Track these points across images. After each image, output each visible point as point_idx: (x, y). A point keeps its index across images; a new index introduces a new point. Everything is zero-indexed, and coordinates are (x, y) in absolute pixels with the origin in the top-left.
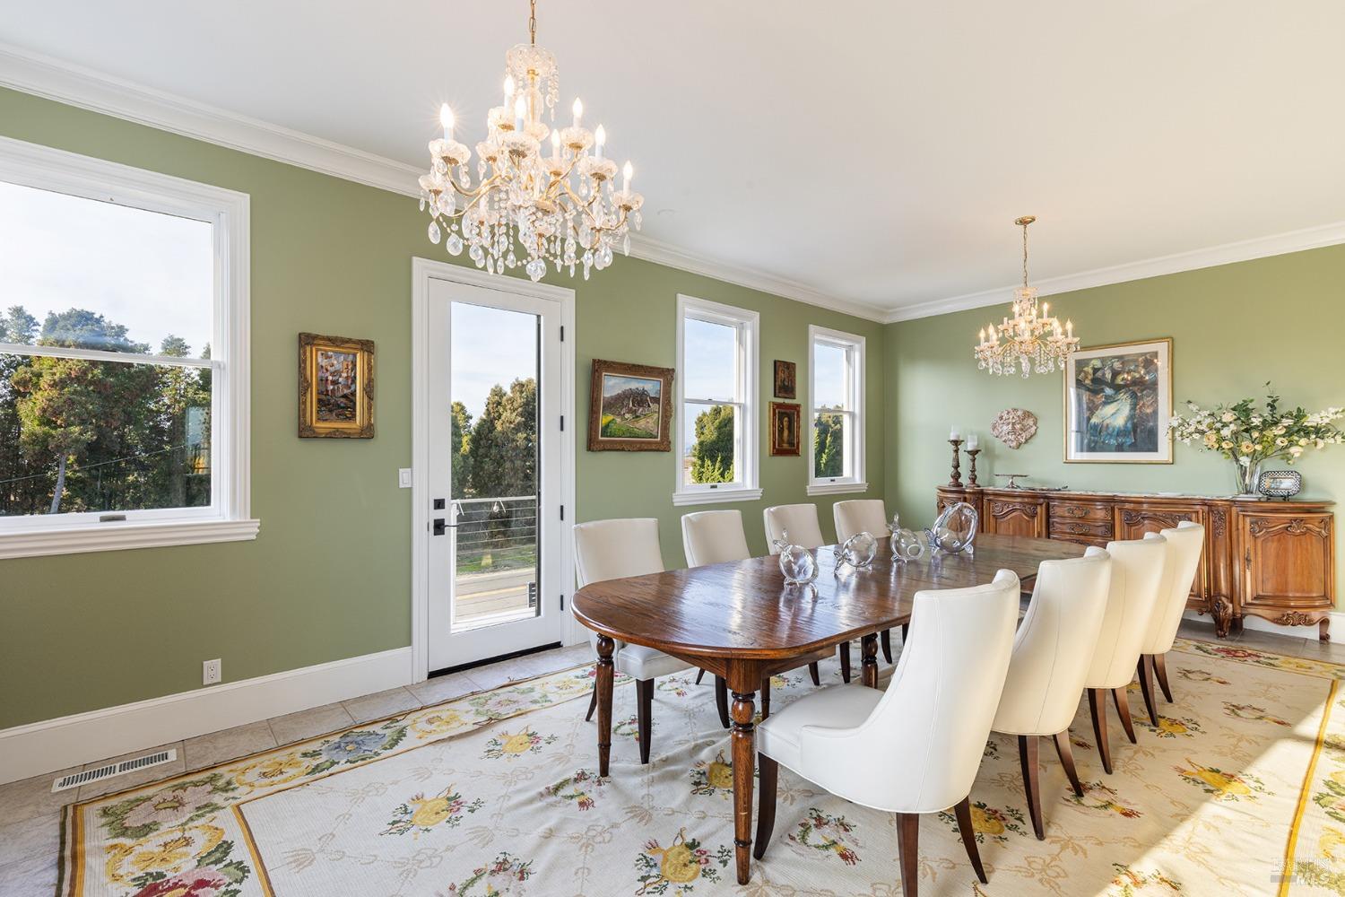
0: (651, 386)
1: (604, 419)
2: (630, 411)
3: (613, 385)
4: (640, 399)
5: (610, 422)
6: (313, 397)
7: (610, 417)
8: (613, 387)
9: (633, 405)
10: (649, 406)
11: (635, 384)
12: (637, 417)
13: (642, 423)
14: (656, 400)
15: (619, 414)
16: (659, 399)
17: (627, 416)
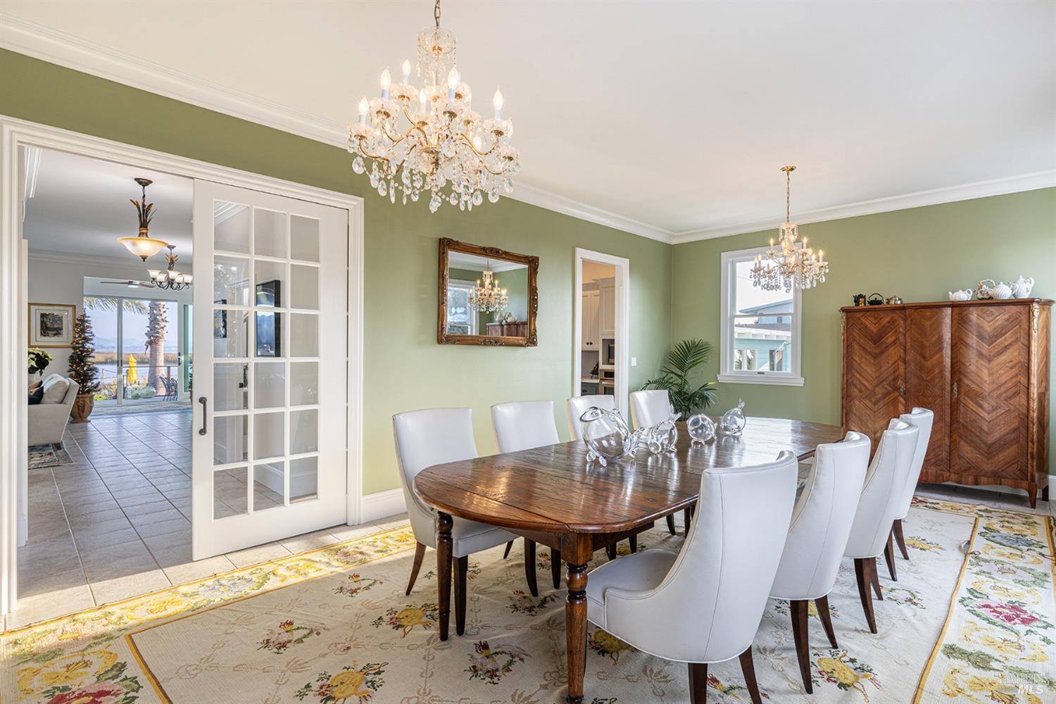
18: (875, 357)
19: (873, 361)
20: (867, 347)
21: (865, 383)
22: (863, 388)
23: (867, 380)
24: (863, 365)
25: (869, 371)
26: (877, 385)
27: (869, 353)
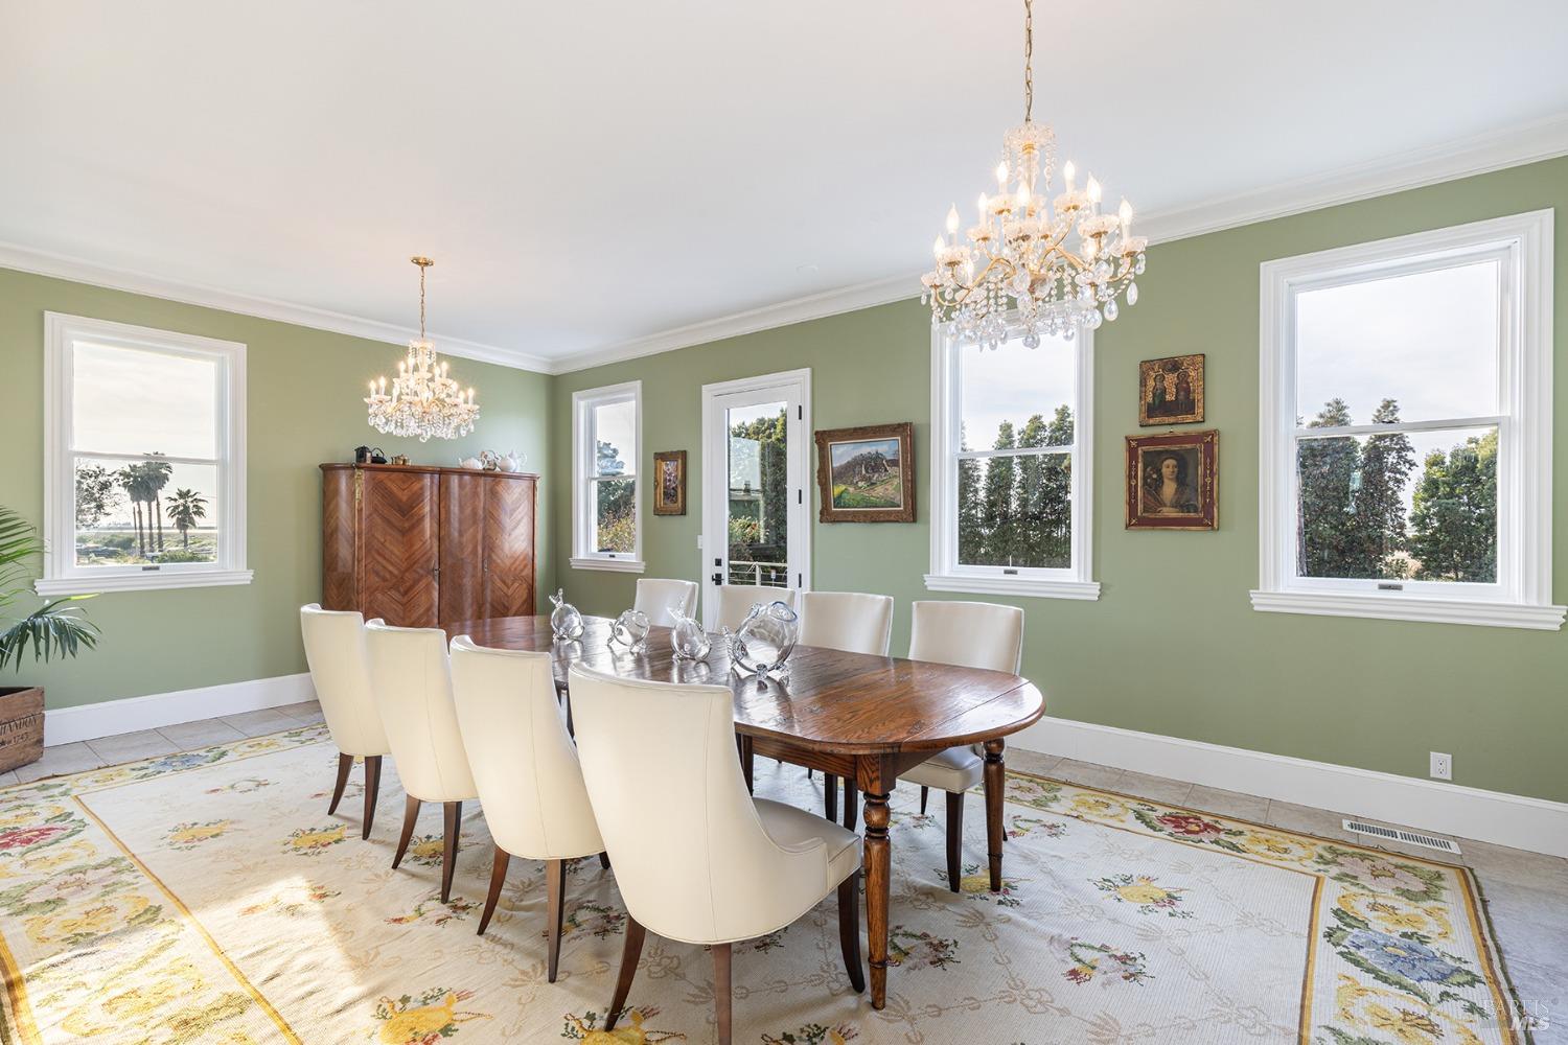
0: (887, 447)
1: (837, 490)
2: (863, 479)
3: (842, 454)
4: (874, 464)
5: (842, 492)
6: (661, 490)
7: (843, 487)
8: (841, 456)
9: (867, 472)
10: (886, 470)
11: (866, 449)
12: (873, 484)
13: (879, 491)
14: (894, 463)
15: (852, 483)
16: (898, 460)
17: (860, 484)
18: (404, 532)
19: (400, 538)
20: (393, 520)
21: (391, 568)
22: (388, 576)
23: (392, 564)
24: (387, 544)
25: (396, 551)
26: (407, 570)
27: (396, 527)
